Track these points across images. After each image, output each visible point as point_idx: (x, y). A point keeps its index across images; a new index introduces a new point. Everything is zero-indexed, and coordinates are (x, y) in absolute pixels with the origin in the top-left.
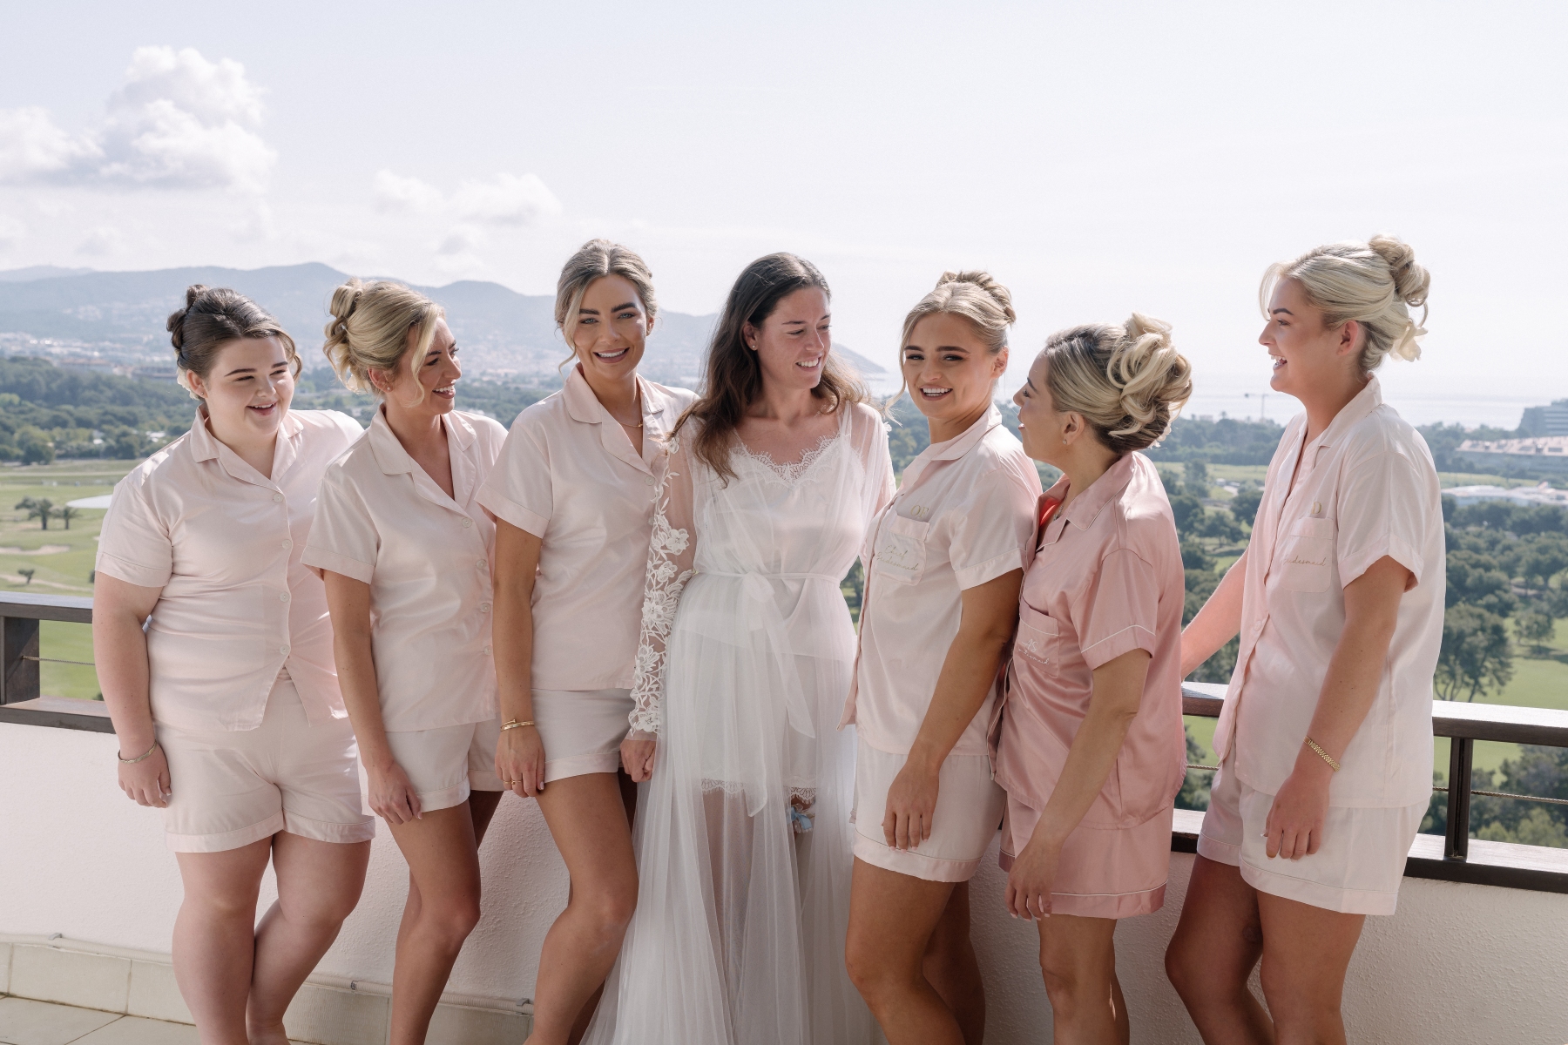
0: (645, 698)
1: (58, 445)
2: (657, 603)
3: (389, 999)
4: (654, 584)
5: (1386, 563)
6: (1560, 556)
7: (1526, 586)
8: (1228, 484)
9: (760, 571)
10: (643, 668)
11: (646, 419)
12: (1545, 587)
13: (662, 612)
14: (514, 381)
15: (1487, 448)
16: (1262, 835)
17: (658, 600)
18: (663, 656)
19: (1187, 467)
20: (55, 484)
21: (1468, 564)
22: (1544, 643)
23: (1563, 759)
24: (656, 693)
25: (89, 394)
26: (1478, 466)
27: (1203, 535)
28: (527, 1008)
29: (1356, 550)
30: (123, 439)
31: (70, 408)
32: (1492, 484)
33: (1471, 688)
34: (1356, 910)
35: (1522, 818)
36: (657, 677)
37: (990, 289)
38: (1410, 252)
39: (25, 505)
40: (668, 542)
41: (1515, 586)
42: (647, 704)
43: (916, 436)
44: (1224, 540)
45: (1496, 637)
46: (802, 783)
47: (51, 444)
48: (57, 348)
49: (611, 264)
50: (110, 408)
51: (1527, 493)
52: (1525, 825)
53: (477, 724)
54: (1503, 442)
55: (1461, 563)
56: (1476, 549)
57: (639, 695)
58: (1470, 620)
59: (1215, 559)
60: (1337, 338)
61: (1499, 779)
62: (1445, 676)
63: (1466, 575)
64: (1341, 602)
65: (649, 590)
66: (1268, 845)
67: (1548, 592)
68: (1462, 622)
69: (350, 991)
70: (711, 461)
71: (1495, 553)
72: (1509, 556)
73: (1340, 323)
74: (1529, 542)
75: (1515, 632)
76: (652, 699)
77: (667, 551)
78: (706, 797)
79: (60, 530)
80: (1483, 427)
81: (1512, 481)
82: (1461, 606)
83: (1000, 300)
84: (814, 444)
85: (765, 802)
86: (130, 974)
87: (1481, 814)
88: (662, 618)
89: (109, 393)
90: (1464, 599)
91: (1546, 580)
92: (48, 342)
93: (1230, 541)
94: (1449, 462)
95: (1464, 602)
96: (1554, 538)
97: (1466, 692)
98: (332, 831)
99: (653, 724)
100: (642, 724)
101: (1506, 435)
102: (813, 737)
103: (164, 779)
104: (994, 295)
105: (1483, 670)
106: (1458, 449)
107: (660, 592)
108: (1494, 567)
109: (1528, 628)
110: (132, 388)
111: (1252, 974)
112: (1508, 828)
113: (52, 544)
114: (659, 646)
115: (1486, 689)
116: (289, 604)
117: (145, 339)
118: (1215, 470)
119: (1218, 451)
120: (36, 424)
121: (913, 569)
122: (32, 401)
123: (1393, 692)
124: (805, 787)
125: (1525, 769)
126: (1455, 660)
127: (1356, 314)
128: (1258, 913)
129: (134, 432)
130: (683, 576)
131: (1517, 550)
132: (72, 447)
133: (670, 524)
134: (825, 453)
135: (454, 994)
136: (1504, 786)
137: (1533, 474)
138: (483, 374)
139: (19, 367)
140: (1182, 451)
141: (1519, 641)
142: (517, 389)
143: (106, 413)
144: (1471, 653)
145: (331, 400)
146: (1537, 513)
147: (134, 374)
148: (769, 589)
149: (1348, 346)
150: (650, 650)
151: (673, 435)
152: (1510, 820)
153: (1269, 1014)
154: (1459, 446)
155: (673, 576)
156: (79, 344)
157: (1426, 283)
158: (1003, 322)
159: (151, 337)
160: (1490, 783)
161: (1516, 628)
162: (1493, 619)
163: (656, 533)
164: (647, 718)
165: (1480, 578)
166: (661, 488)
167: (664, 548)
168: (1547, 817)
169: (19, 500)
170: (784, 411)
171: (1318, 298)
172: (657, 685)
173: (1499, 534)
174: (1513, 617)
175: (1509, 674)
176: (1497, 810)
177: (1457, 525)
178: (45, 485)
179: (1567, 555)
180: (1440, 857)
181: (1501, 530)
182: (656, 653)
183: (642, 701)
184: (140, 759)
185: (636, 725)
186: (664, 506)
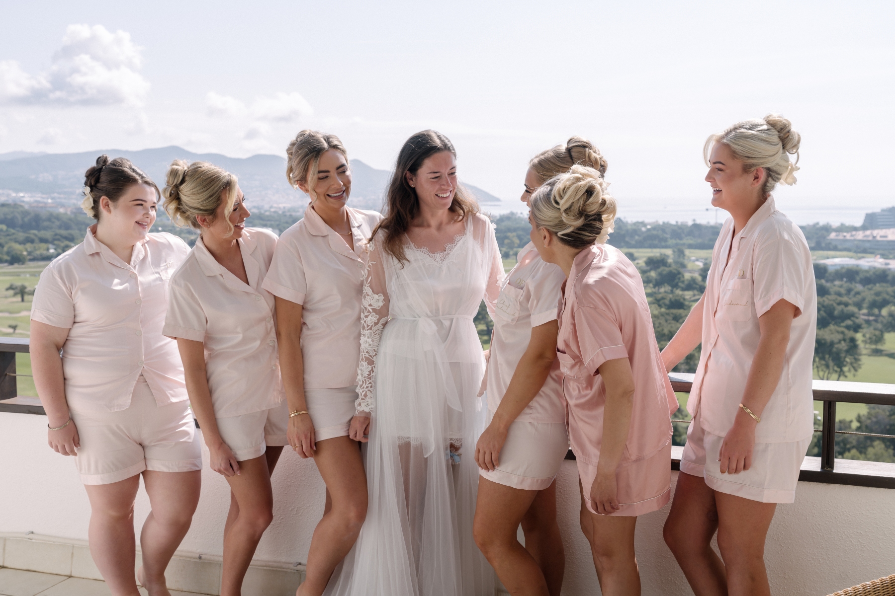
0: (364, 392)
1: (29, 253)
2: (368, 338)
3: (220, 564)
4: (366, 326)
5: (783, 303)
6: (887, 297)
7: (869, 314)
8: (697, 260)
9: (428, 316)
10: (362, 375)
11: (353, 230)
12: (879, 315)
13: (371, 343)
14: (289, 211)
15: (845, 236)
16: (717, 460)
17: (369, 335)
18: (374, 368)
19: (674, 252)
20: (28, 276)
21: (835, 303)
22: (879, 347)
23: (892, 413)
24: (370, 389)
25: (46, 224)
26: (840, 247)
27: (683, 289)
28: (299, 567)
29: (764, 296)
31: (35, 232)
32: (848, 257)
33: (838, 373)
34: (772, 501)
35: (869, 446)
36: (371, 379)
38: (789, 124)
39: (11, 288)
40: (372, 302)
41: (862, 315)
42: (366, 396)
43: (519, 237)
44: (696, 292)
45: (852, 344)
46: (455, 436)
47: (25, 253)
48: (27, 198)
49: (328, 143)
50: (58, 231)
51: (868, 262)
52: (870, 451)
53: (269, 410)
54: (854, 233)
55: (831, 302)
56: (840, 294)
57: (361, 391)
58: (837, 335)
59: (691, 303)
60: (751, 177)
61: (855, 425)
62: (823, 367)
63: (834, 309)
64: (757, 326)
65: (363, 330)
66: (721, 466)
67: (881, 318)
68: (832, 336)
69: (198, 560)
70: (394, 253)
71: (851, 296)
72: (859, 297)
73: (753, 169)
74: (870, 289)
75: (863, 341)
76: (368, 393)
77: (372, 307)
78: (400, 447)
80: (842, 225)
81: (860, 255)
82: (832, 327)
84: (452, 241)
85: (433, 448)
86: (72, 554)
87: (845, 444)
88: (372, 346)
89: (57, 223)
90: (833, 322)
91: (880, 311)
92: (22, 195)
93: (699, 293)
94: (823, 245)
95: (833, 325)
96: (884, 287)
97: (835, 376)
99: (369, 407)
100: (363, 407)
101: (855, 229)
102: (461, 411)
103: (76, 438)
105: (845, 363)
106: (828, 238)
107: (369, 331)
108: (850, 304)
109: (870, 338)
110: (70, 220)
111: (712, 539)
112: (861, 453)
113: (24, 310)
114: (371, 362)
115: (847, 374)
117: (77, 192)
118: (690, 252)
119: (691, 242)
120: (16, 241)
121: (513, 315)
122: (14, 228)
123: (790, 376)
124: (457, 437)
125: (869, 418)
126: (829, 357)
127: (762, 163)
128: (716, 504)
130: (383, 321)
131: (863, 294)
132: (37, 254)
133: (373, 291)
134: (459, 245)
135: (258, 560)
136: (858, 429)
137: (871, 251)
138: (271, 207)
139: (5, 209)
140: (671, 242)
141: (865, 346)
142: (291, 215)
143: (56, 235)
144: (838, 353)
146: (874, 273)
147: (71, 212)
148: (434, 327)
149: (758, 181)
150: (366, 365)
151: (371, 240)
152: (862, 448)
153: (722, 561)
154: (829, 235)
155: (376, 321)
156: (40, 195)
157: (799, 142)
160: (850, 427)
161: (863, 339)
162: (850, 334)
163: (365, 297)
164: (366, 404)
165: (842, 311)
166: (366, 271)
167: (370, 305)
168: (883, 446)
169: (8, 285)
170: (434, 222)
171: (739, 155)
172: (371, 385)
173: (852, 286)
174: (861, 332)
175: (859, 365)
176: (854, 443)
177: (827, 281)
178: (22, 276)
179: (892, 296)
180: (819, 469)
181: (854, 283)
182: (369, 366)
183: (363, 394)
184: (62, 427)
185: (360, 409)
186: (368, 282)
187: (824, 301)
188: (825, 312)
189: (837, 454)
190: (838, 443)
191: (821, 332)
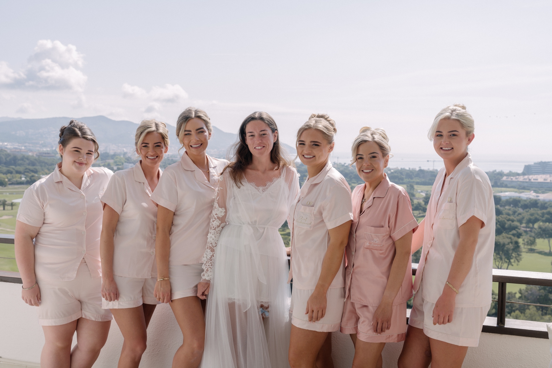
0: (207, 268)
1: (9, 180)
2: (213, 235)
4: (212, 227)
5: (474, 218)
6: (538, 217)
7: (526, 227)
8: (422, 192)
9: (249, 224)
10: (206, 257)
11: (210, 169)
12: (533, 228)
13: (214, 238)
15: (512, 179)
16: (431, 317)
17: (213, 234)
18: (214, 254)
19: (407, 186)
20: (8, 194)
21: (506, 220)
22: (533, 247)
24: (211, 267)
25: (20, 162)
26: (509, 185)
29: (463, 214)
30: (32, 178)
31: (13, 167)
32: (514, 192)
33: (508, 263)
34: (464, 345)
35: (526, 309)
36: (211, 261)
37: (329, 121)
40: (218, 213)
41: (522, 227)
42: (207, 270)
44: (421, 212)
45: (516, 245)
46: (264, 300)
47: (7, 180)
48: (9, 146)
49: (195, 114)
50: (28, 167)
51: (526, 195)
52: (527, 311)
53: (145, 279)
54: (517, 177)
55: (503, 219)
56: (509, 215)
57: (205, 267)
58: (507, 239)
61: (518, 295)
62: (498, 259)
63: (505, 223)
64: (458, 232)
65: (211, 229)
66: (433, 320)
67: (534, 229)
68: (504, 240)
71: (515, 216)
72: (520, 217)
74: (527, 212)
75: (523, 244)
76: (209, 269)
77: (217, 216)
78: (229, 305)
79: (9, 210)
80: (510, 172)
81: (521, 191)
82: (504, 234)
83: (332, 125)
84: (271, 180)
85: (250, 306)
87: (512, 308)
88: (214, 240)
89: (28, 162)
90: (505, 232)
91: (533, 225)
92: (6, 144)
93: (423, 212)
94: (499, 184)
95: (505, 233)
96: (536, 210)
97: (505, 265)
98: (98, 317)
99: (209, 277)
100: (206, 277)
101: (518, 174)
102: (267, 284)
103: (39, 296)
104: (330, 123)
105: (512, 257)
106: (502, 180)
107: (214, 231)
108: (515, 221)
109: (527, 242)
110: (36, 160)
112: (521, 313)
113: (6, 215)
114: (213, 250)
115: (513, 264)
116: (85, 235)
117: (41, 143)
118: (417, 187)
119: (418, 181)
120: (1, 172)
121: (310, 224)
122: (0, 165)
123: (477, 266)
124: (265, 301)
125: (527, 292)
126: (502, 253)
128: (430, 346)
129: (36, 175)
130: (223, 225)
131: (523, 215)
132: (14, 181)
133: (219, 206)
134: (275, 183)
136: (520, 298)
137: (528, 188)
140: (406, 180)
141: (524, 247)
142: (172, 160)
143: (26, 169)
144: (508, 251)
145: (106, 164)
146: (530, 202)
147: (36, 155)
148: (252, 230)
150: (209, 251)
151: (222, 174)
152: (522, 310)
154: (502, 178)
155: (219, 225)
156: (17, 144)
158: (333, 133)
159: (43, 142)
160: (515, 297)
161: (523, 242)
162: (515, 239)
163: (214, 209)
164: (208, 275)
165: (510, 225)
166: (216, 194)
167: (216, 214)
168: (535, 309)
170: (261, 168)
172: (211, 264)
173: (516, 209)
174: (522, 238)
175: (521, 258)
176: (517, 306)
177: (501, 206)
178: (4, 194)
179: (541, 216)
180: (495, 325)
181: (517, 208)
182: (211, 252)
183: (206, 269)
184: (30, 288)
185: (204, 278)
186: (217, 199)
187: (499, 218)
188: (500, 225)
189: (507, 313)
190: (508, 307)
191: (498, 238)
